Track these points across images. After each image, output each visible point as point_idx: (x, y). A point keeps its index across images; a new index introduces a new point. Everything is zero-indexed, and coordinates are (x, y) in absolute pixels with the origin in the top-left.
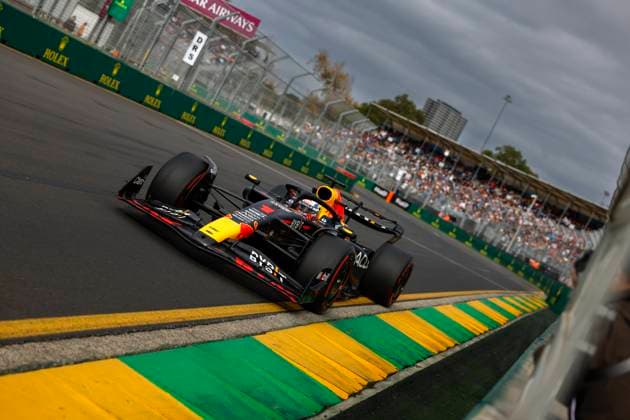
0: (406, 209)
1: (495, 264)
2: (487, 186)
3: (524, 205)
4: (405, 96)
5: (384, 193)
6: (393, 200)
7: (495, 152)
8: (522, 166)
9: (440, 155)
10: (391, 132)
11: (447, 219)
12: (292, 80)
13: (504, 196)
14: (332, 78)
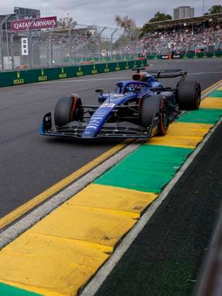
0: (180, 58)
2: (211, 28)
4: (158, 13)
5: (167, 57)
6: (172, 58)
7: (209, 12)
9: (183, 27)
10: (159, 30)
11: (200, 51)
12: (112, 36)
14: (126, 24)
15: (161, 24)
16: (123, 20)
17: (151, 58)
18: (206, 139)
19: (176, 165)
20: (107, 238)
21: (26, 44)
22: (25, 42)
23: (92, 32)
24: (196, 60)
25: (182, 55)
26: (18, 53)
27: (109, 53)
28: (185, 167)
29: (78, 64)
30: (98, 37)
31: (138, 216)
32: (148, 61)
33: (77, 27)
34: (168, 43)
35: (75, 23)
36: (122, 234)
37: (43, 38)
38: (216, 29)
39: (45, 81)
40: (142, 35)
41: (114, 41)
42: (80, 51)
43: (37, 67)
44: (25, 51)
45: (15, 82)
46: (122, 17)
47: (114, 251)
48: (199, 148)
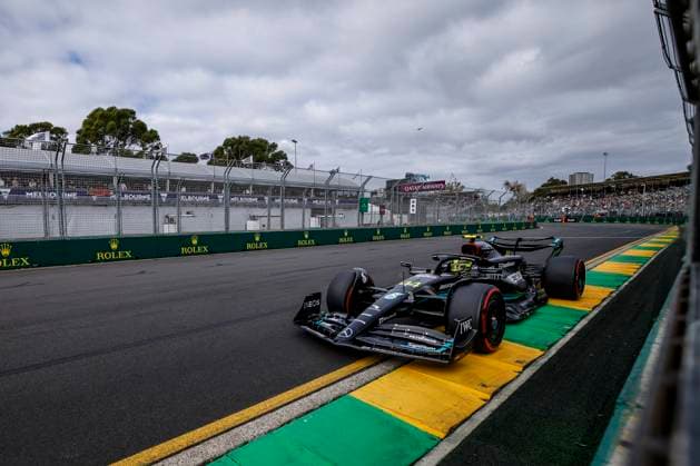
0: (575, 222)
1: (638, 225)
3: (642, 192)
4: (552, 178)
5: (560, 220)
6: (566, 221)
7: (612, 178)
8: (631, 176)
9: (580, 192)
10: (552, 195)
12: (500, 199)
13: (627, 193)
14: (516, 188)
15: (555, 189)
16: (512, 185)
17: (543, 221)
18: (605, 303)
19: (569, 325)
20: (484, 386)
21: (415, 204)
22: (413, 203)
23: (480, 194)
24: (594, 224)
25: (577, 219)
26: (407, 212)
27: (496, 215)
28: (578, 328)
29: (464, 223)
30: (486, 200)
31: (521, 369)
32: (538, 223)
33: (464, 190)
34: (561, 207)
35: (463, 187)
36: (500, 384)
37: (430, 199)
38: (619, 195)
40: (533, 199)
41: (502, 204)
42: (466, 212)
43: (423, 224)
44: (413, 210)
45: (402, 236)
46: (512, 181)
47: (492, 398)
48: (596, 312)
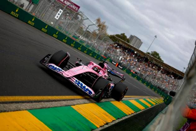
2: (147, 64)
3: (159, 70)
4: (124, 34)
7: (151, 53)
8: (159, 58)
11: (134, 73)
13: (152, 67)
15: (122, 42)
21: (61, 14)
24: (130, 76)
25: (124, 68)
38: (149, 66)
39: (55, 38)
44: (57, 17)
